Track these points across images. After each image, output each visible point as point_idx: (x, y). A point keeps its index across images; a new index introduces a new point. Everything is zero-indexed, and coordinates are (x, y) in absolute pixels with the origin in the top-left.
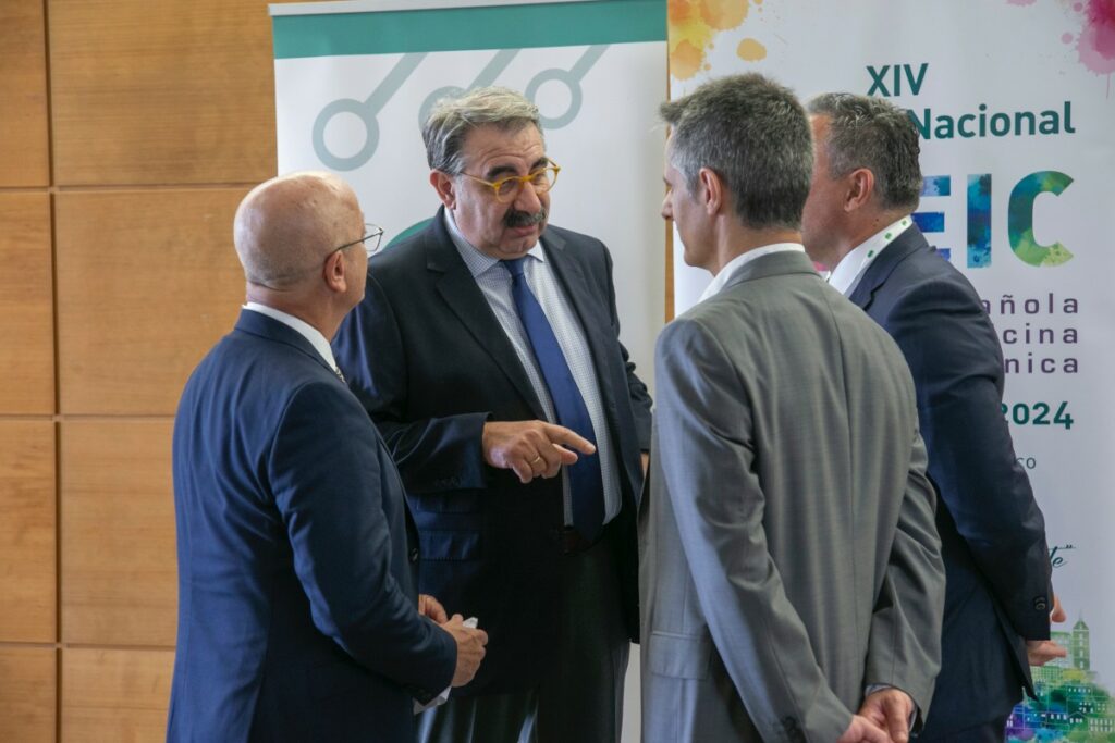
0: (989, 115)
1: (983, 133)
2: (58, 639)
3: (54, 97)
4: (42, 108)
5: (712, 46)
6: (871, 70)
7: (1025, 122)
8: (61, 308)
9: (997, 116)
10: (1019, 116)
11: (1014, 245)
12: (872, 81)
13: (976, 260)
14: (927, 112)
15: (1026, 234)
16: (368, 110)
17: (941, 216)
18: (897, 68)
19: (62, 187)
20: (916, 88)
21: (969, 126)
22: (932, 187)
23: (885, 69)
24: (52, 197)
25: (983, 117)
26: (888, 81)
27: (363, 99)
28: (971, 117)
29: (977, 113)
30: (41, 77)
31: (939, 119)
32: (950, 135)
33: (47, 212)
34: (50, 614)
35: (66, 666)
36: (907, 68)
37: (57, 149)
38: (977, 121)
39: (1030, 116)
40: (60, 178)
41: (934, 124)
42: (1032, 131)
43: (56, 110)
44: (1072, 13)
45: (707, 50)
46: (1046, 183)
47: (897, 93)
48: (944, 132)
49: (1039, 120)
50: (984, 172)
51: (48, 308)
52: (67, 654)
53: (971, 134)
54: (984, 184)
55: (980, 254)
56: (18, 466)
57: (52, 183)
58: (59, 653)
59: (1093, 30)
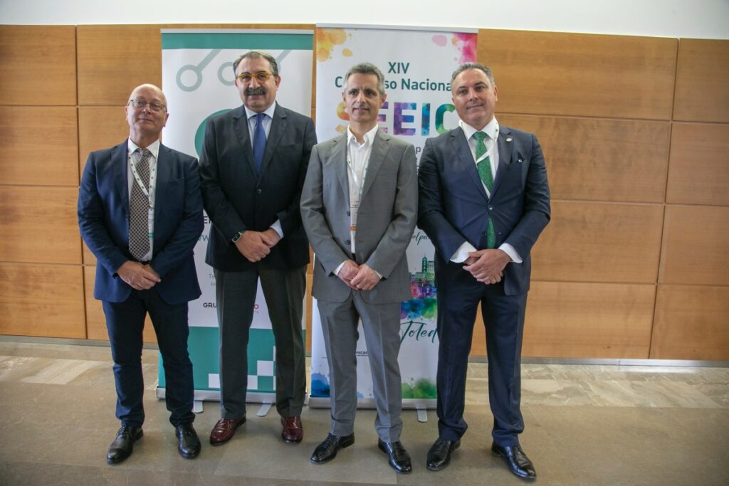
0: (430, 82)
1: (428, 89)
2: (83, 263)
3: (79, 74)
4: (74, 77)
5: (332, 50)
6: (390, 63)
7: (442, 86)
8: (81, 149)
9: (433, 83)
10: (440, 84)
11: (437, 128)
12: (390, 67)
13: (424, 133)
14: (409, 80)
15: (441, 125)
16: (198, 69)
17: (413, 117)
18: (399, 64)
19: (81, 106)
20: (405, 71)
21: (424, 86)
22: (410, 106)
23: (395, 63)
24: (78, 109)
25: (428, 83)
26: (396, 68)
27: (196, 65)
28: (424, 83)
29: (426, 82)
30: (74, 66)
31: (414, 83)
32: (417, 88)
33: (76, 114)
34: (80, 254)
35: (86, 272)
36: (402, 64)
37: (79, 92)
38: (426, 85)
39: (443, 84)
40: (80, 102)
41: (411, 84)
42: (444, 90)
43: (79, 78)
44: (457, 50)
45: (331, 51)
46: (448, 108)
47: (399, 72)
48: (415, 87)
49: (446, 86)
50: (428, 102)
51: (76, 149)
52: (86, 268)
53: (424, 89)
54: (428, 107)
55: (426, 131)
56: (66, 204)
57: (77, 104)
58: (83, 268)
59: (464, 57)
